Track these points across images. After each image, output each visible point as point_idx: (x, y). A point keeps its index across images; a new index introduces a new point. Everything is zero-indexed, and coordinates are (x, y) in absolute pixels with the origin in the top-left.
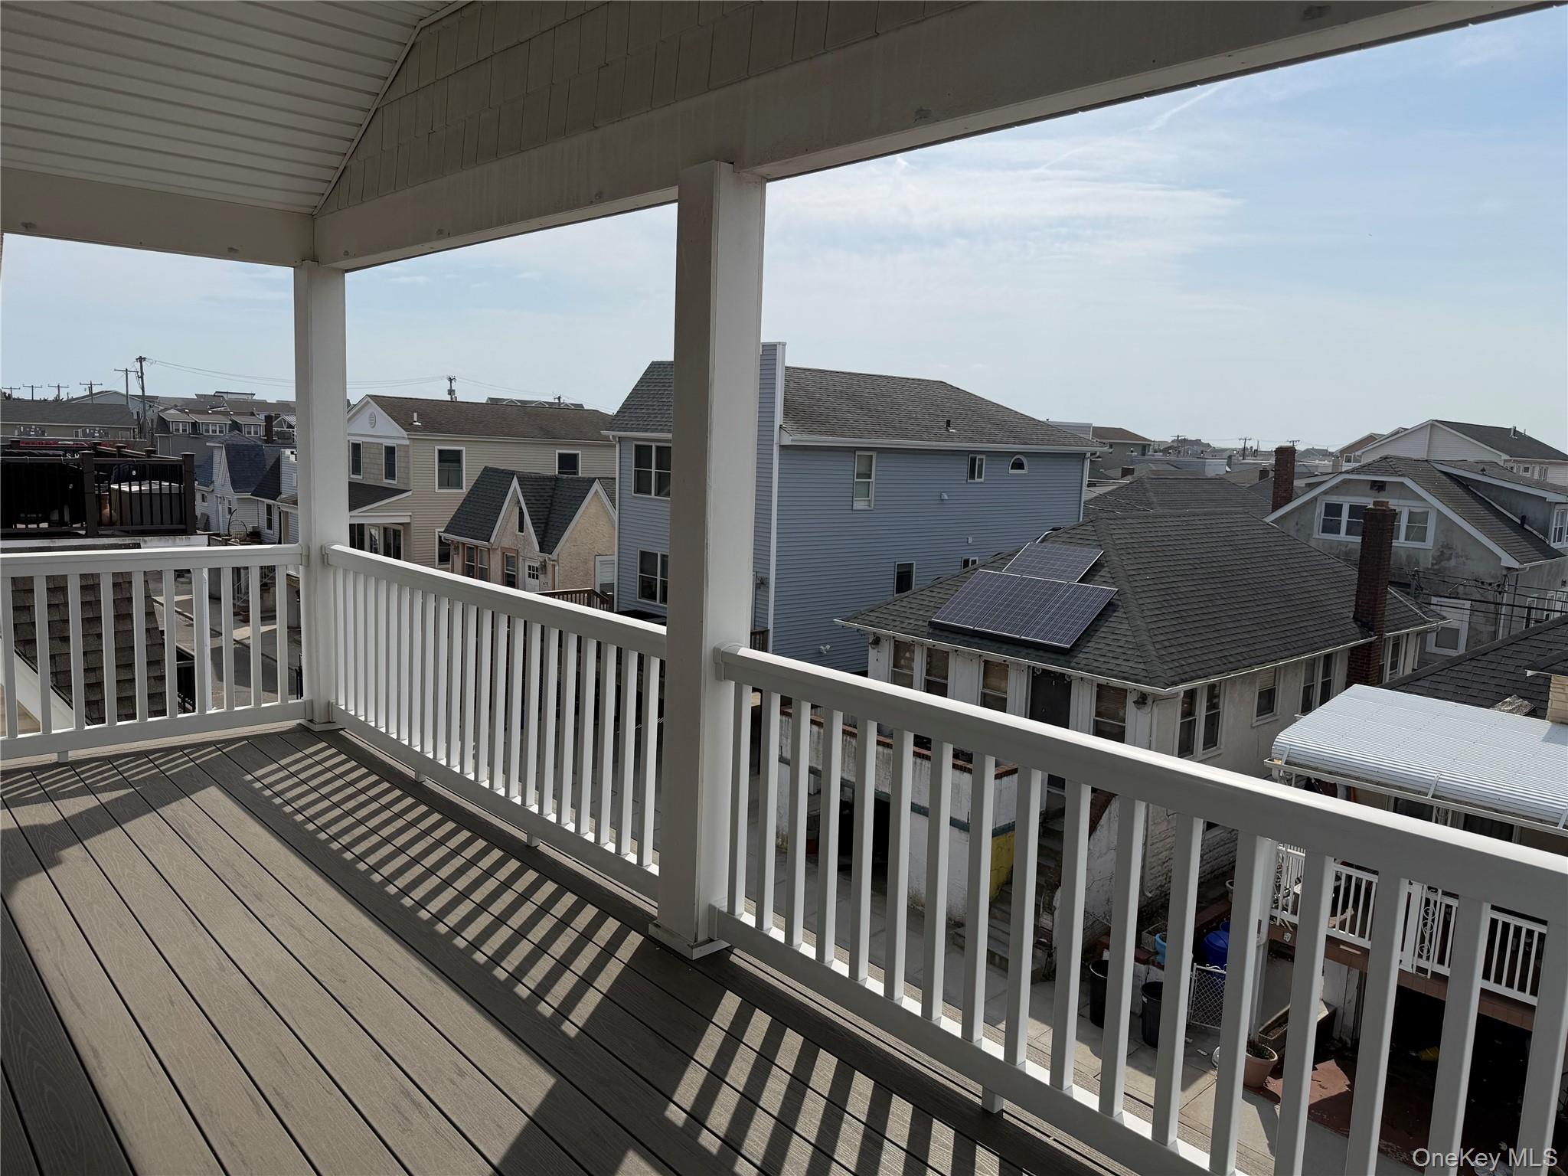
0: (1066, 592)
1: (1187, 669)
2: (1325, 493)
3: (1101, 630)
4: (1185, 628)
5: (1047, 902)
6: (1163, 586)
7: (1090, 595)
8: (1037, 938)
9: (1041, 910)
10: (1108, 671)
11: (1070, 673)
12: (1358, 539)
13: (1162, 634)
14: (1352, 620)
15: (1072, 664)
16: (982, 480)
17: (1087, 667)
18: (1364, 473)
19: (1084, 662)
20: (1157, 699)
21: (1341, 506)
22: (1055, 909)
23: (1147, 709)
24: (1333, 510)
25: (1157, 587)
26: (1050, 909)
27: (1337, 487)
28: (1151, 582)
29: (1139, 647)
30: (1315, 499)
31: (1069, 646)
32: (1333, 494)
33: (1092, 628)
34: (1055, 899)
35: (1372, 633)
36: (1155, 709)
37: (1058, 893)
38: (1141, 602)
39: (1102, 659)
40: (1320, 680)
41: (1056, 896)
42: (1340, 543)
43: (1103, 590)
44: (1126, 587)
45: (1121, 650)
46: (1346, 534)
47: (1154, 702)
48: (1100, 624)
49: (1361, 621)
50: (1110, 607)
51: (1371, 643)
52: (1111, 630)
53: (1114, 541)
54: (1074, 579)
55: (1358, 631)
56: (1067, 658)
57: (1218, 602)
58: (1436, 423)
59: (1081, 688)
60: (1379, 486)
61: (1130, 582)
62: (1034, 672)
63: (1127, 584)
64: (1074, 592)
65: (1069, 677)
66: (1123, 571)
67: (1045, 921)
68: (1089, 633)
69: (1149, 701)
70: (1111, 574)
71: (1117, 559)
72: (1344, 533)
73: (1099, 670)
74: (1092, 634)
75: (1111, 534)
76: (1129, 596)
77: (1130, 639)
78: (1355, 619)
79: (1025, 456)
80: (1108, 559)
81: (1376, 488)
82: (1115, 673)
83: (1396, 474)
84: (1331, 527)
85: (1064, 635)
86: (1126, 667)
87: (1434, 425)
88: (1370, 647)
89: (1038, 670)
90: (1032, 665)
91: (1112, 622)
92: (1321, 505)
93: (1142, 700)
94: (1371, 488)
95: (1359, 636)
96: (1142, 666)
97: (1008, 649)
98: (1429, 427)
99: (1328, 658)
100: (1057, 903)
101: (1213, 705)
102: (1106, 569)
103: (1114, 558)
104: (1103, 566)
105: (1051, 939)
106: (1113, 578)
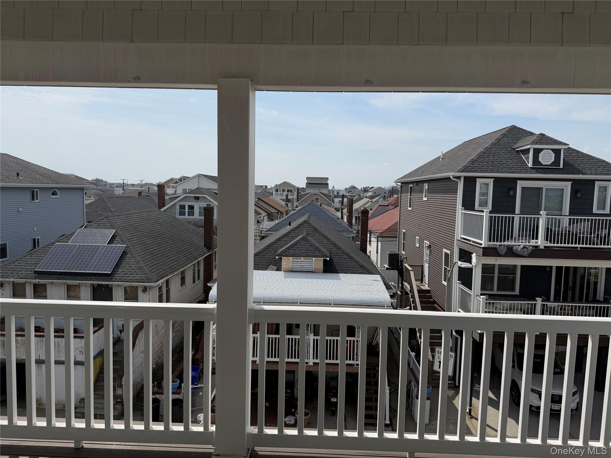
0: (103, 249)
1: (160, 274)
2: (179, 201)
3: (123, 263)
4: (155, 257)
5: (119, 384)
6: (141, 242)
7: (114, 249)
8: (116, 401)
9: (117, 388)
10: (130, 280)
11: (110, 284)
12: (203, 218)
13: (148, 261)
14: (204, 247)
15: (114, 280)
16: (38, 201)
17: (120, 280)
18: (192, 193)
19: (119, 278)
20: (151, 288)
21: (185, 206)
22: (123, 385)
23: (147, 292)
24: (182, 207)
25: (140, 243)
26: (121, 386)
27: (183, 199)
28: (137, 241)
29: (141, 268)
30: (176, 203)
31: (110, 273)
32: (181, 202)
33: (118, 263)
34: (123, 381)
35: (211, 250)
36: (150, 292)
37: (124, 378)
38: (136, 249)
39: (126, 276)
40: (197, 269)
41: (123, 379)
42: (186, 219)
43: (120, 246)
44: (129, 244)
45: (133, 271)
46: (188, 216)
47: (149, 290)
48: (121, 261)
49: (207, 247)
50: (124, 253)
51: (211, 254)
52: (127, 263)
53: (118, 225)
54: (105, 243)
55: (207, 250)
56: (110, 277)
57: (162, 246)
58: (199, 175)
59: (117, 289)
60: (197, 198)
61: (129, 242)
62: (93, 286)
63: (129, 243)
64: (106, 249)
65: (111, 285)
66: (125, 238)
67: (119, 392)
68: (117, 266)
69: (148, 289)
70: (121, 239)
71: (121, 233)
72: (187, 215)
73: (126, 280)
74: (119, 266)
75: (116, 223)
76: (131, 248)
77: (136, 265)
78: (205, 246)
79: (57, 189)
80: (118, 233)
81: (196, 199)
82: (133, 280)
83: (202, 194)
84: (182, 213)
85: (107, 268)
86: (137, 277)
87: (199, 176)
88: (211, 255)
89: (95, 285)
90: (91, 283)
91: (127, 259)
92: (178, 205)
93: (145, 290)
94: (195, 199)
95: (207, 252)
96: (144, 276)
97: (80, 278)
98: (198, 176)
99: (198, 262)
100: (123, 383)
101: (167, 286)
102: (118, 237)
103: (121, 232)
104: (117, 237)
105: (122, 399)
106: (122, 241)
